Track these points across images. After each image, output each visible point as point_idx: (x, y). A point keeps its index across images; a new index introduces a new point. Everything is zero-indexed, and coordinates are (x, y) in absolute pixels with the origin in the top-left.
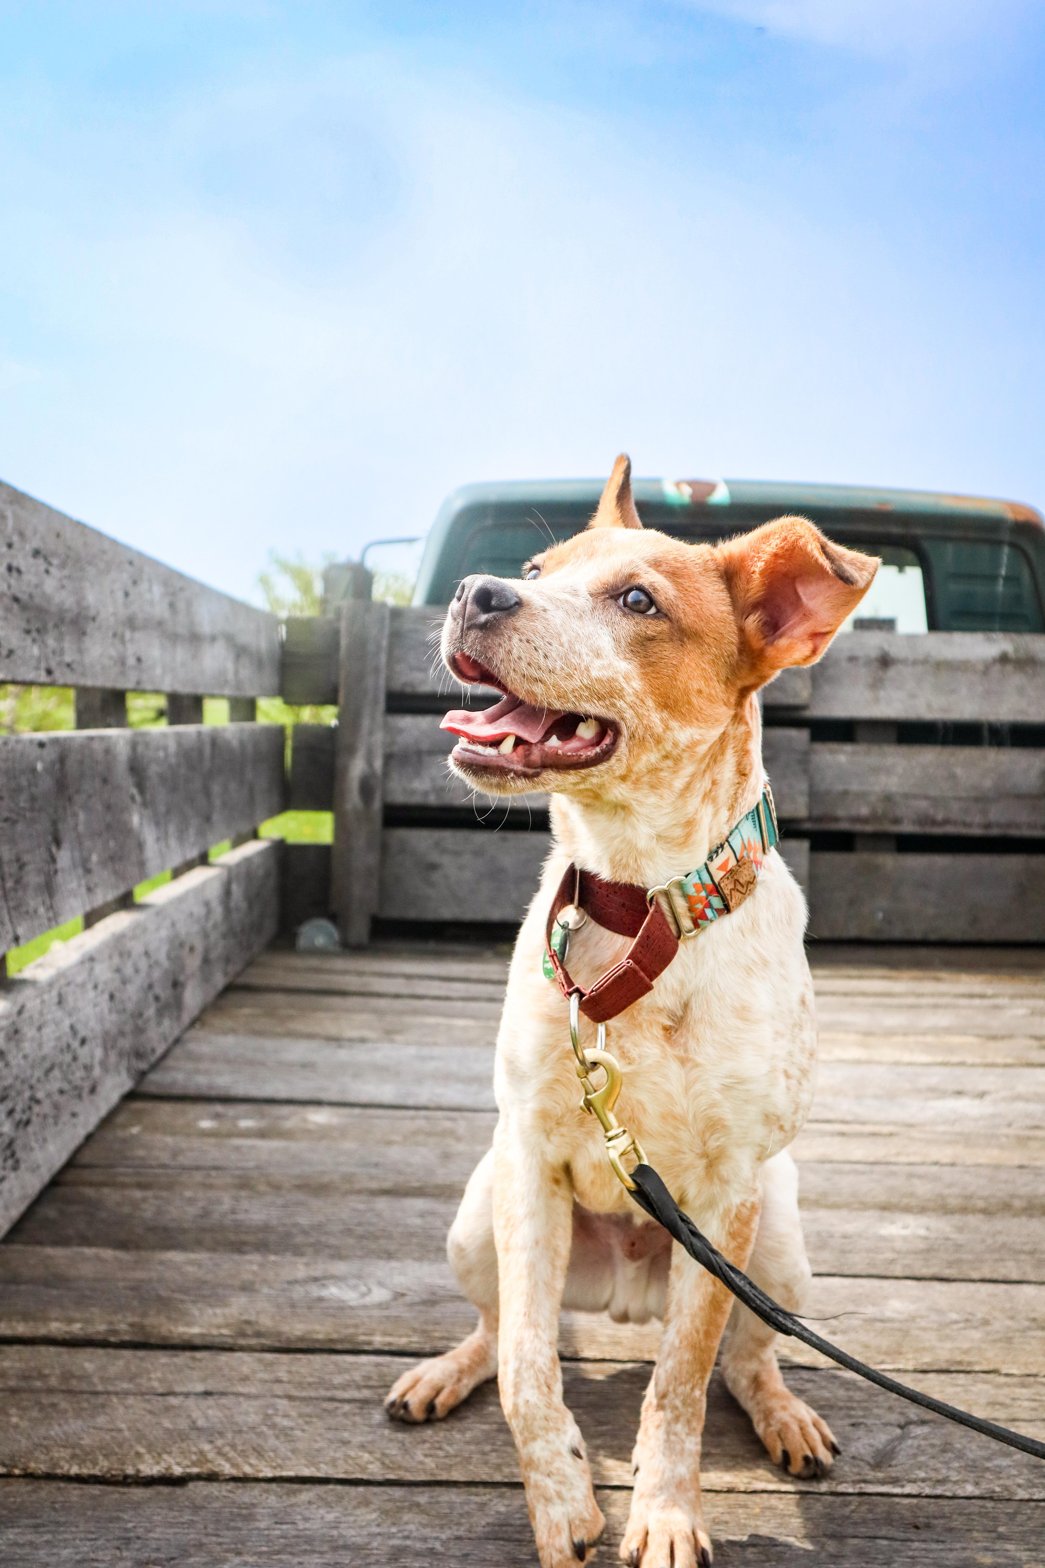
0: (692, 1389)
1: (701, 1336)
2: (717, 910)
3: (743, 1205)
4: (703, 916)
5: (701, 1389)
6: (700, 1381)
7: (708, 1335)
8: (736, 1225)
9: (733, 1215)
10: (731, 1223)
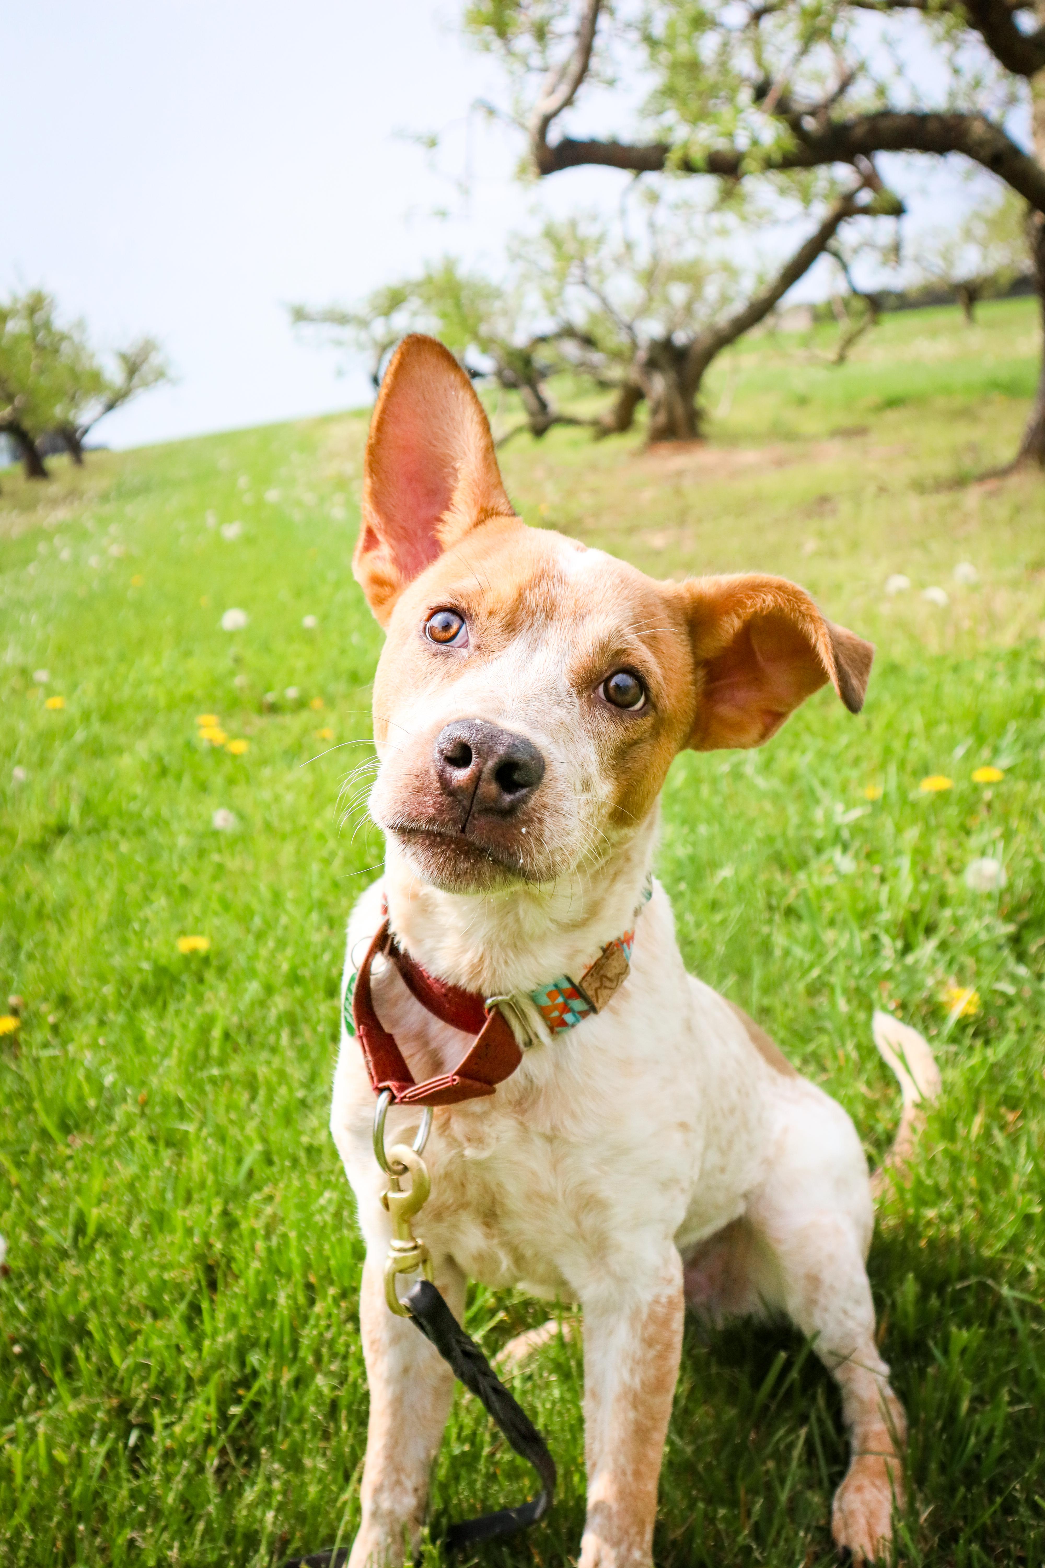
0: (629, 1549)
1: (630, 1478)
2: (580, 1013)
3: (656, 1301)
4: (563, 1023)
5: (641, 1548)
6: (638, 1539)
7: (637, 1474)
8: (652, 1329)
9: (644, 1315)
10: (645, 1327)
